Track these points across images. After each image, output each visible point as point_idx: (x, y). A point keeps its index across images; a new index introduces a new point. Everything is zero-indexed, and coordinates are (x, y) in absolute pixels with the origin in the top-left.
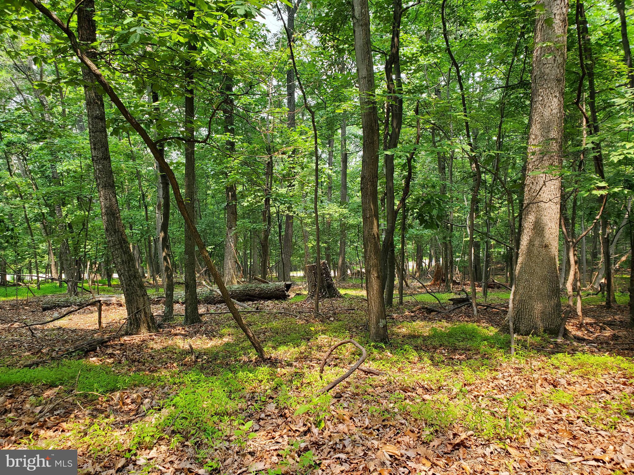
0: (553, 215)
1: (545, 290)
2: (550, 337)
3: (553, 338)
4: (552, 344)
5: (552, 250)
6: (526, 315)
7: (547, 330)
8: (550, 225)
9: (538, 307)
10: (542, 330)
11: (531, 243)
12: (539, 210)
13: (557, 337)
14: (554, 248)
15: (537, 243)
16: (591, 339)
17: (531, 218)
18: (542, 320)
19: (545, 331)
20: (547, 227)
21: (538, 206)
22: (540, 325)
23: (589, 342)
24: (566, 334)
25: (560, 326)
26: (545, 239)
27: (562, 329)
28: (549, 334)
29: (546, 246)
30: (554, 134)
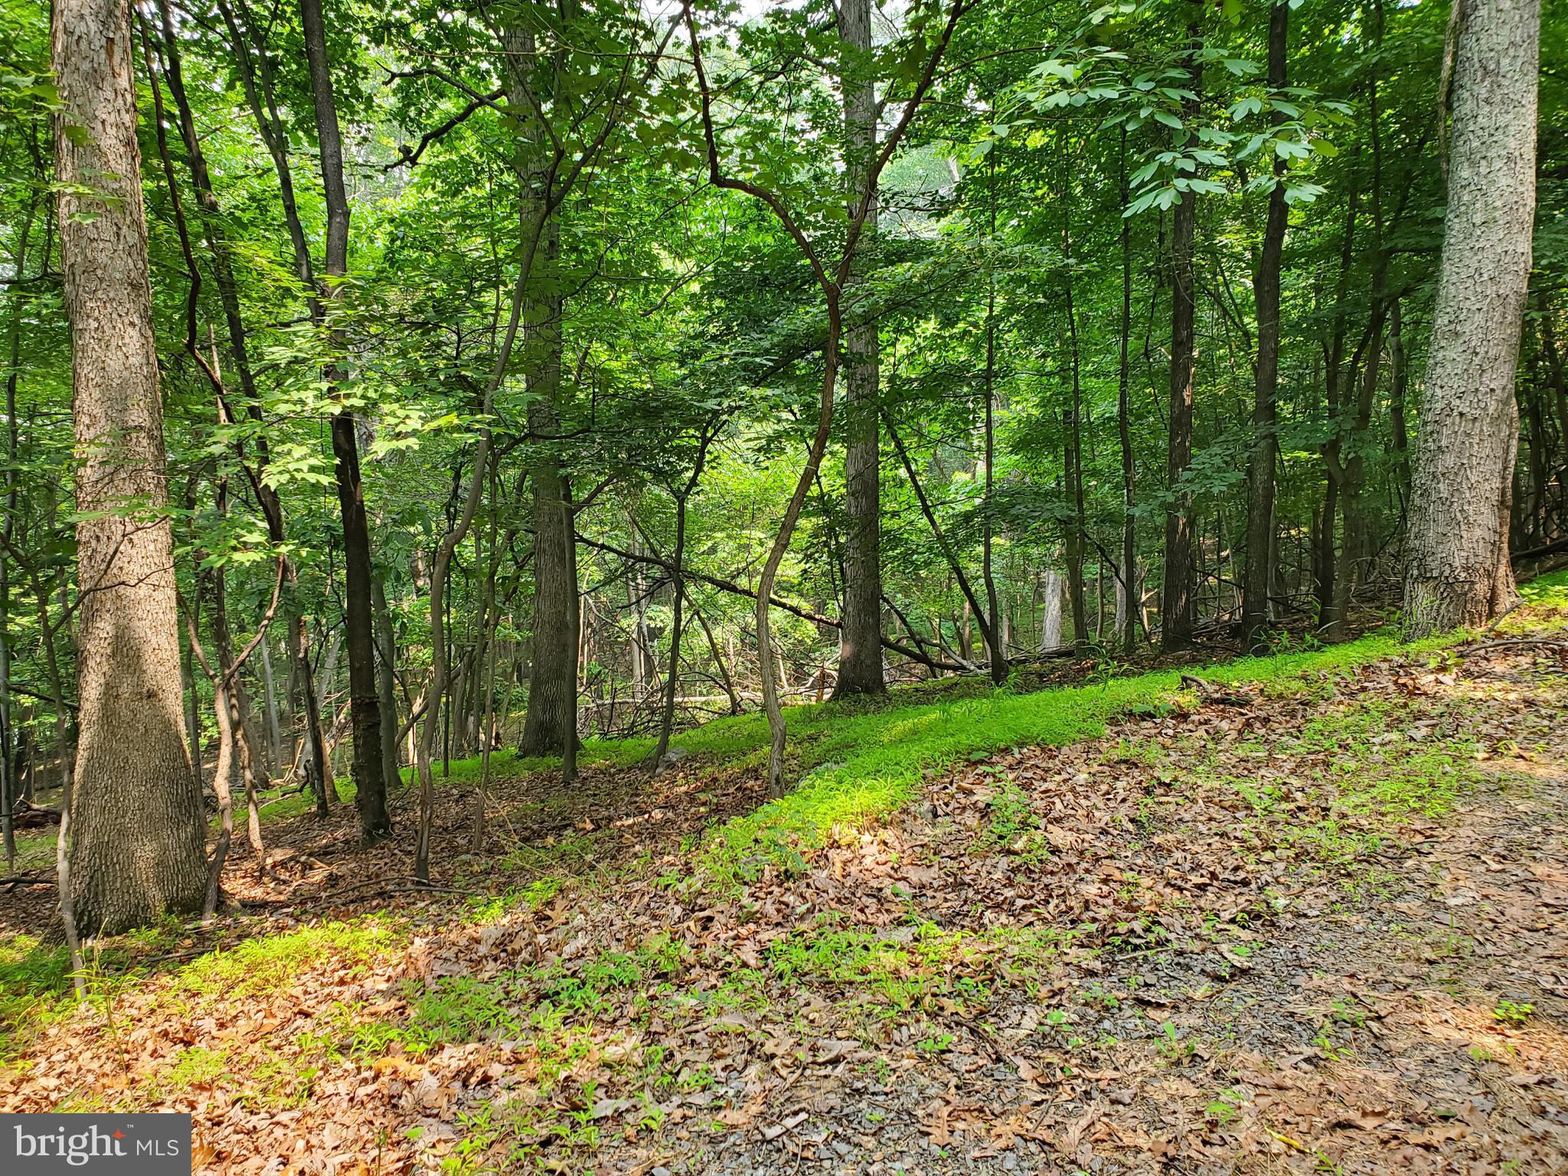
0: (161, 616)
1: (159, 805)
2: (184, 922)
3: (192, 920)
4: (189, 937)
5: (168, 702)
6: (115, 882)
7: (175, 905)
8: (154, 641)
9: (145, 853)
10: (161, 908)
11: (110, 692)
12: (121, 606)
13: (201, 915)
14: (172, 696)
15: (125, 690)
16: (282, 898)
17: (104, 627)
18: (160, 881)
19: (169, 910)
20: (147, 649)
21: (119, 597)
22: (156, 897)
23: (276, 907)
24: (223, 902)
25: (206, 886)
26: (147, 677)
27: (212, 894)
28: (182, 913)
29: (151, 695)
30: (138, 416)
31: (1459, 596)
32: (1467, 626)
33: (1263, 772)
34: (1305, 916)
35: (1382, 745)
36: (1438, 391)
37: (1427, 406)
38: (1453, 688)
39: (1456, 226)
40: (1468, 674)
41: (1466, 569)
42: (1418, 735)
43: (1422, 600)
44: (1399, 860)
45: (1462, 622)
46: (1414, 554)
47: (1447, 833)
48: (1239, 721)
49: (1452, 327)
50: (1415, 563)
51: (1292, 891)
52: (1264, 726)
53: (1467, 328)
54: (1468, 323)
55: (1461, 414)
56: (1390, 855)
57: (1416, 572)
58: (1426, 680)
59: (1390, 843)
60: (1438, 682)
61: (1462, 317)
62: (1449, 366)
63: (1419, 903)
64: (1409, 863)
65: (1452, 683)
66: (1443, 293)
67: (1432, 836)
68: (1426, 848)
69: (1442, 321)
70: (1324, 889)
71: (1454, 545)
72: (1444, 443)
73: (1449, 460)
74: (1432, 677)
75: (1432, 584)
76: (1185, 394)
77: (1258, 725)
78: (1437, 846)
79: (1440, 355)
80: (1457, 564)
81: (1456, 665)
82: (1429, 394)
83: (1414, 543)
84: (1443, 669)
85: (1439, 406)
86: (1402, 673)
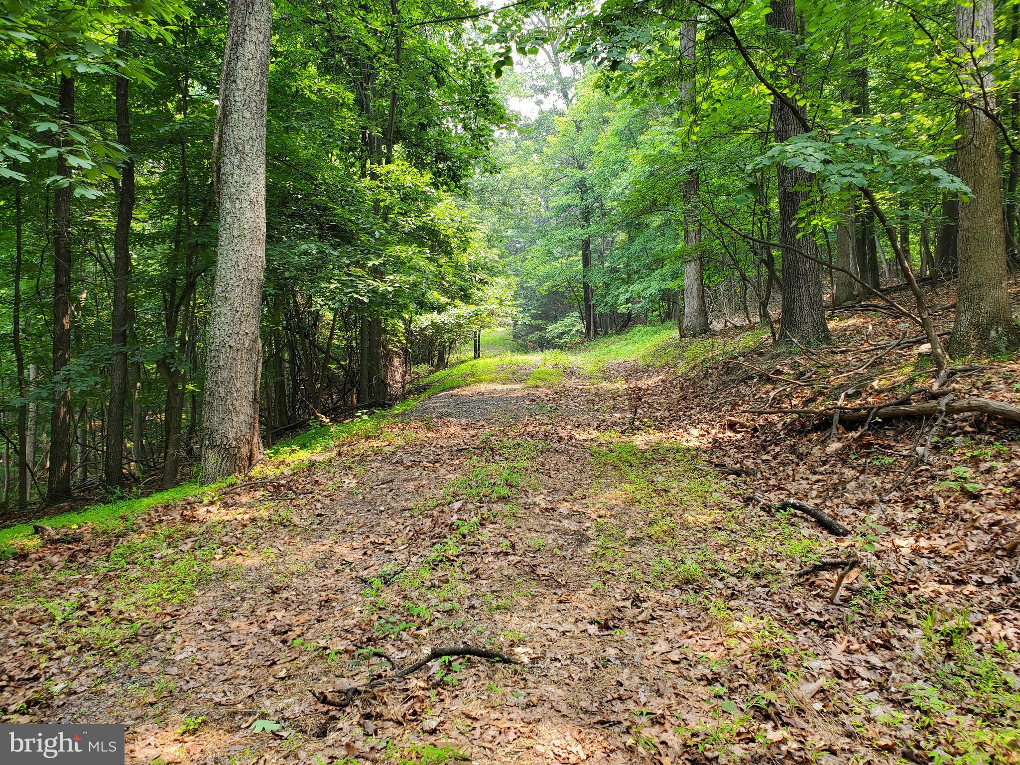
31: (232, 456)
32: (237, 474)
33: (72, 590)
34: (75, 693)
35: (161, 558)
36: (217, 332)
37: (211, 340)
38: (217, 514)
39: (224, 235)
40: (226, 505)
41: (236, 439)
42: (185, 548)
43: (212, 459)
44: (152, 636)
45: (234, 472)
46: (206, 431)
47: (186, 612)
48: (67, 554)
49: (224, 294)
50: (207, 437)
51: (71, 676)
52: (85, 556)
53: (232, 296)
54: (232, 293)
55: (230, 347)
56: (147, 634)
57: (207, 442)
58: (201, 512)
59: (148, 625)
60: (208, 511)
61: (229, 289)
62: (222, 317)
63: (157, 663)
64: (158, 637)
65: (216, 512)
66: (219, 273)
67: (176, 615)
68: (170, 624)
69: (218, 290)
70: (94, 670)
71: (228, 425)
72: (221, 363)
73: (225, 374)
74: (205, 509)
75: (217, 449)
76: (65, 321)
77: (81, 555)
78: (178, 621)
79: (218, 310)
80: (230, 436)
81: (219, 499)
82: (212, 333)
83: (206, 424)
84: (212, 503)
85: (218, 340)
86: (188, 507)
